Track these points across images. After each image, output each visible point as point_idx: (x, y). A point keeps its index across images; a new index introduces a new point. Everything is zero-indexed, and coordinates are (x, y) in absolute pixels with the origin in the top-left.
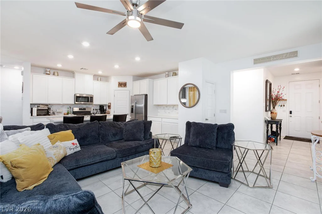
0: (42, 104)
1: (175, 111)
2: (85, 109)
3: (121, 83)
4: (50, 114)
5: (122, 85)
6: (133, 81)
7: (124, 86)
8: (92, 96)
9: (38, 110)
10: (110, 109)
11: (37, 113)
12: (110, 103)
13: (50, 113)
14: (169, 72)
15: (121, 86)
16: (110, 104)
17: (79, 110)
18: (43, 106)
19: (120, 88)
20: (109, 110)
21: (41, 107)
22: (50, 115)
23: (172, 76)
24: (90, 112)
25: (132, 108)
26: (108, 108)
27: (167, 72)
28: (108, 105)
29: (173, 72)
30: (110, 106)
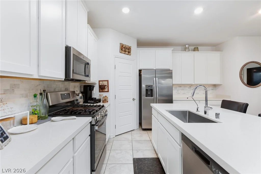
3: (124, 46)
10: (108, 91)
12: (108, 81)
14: (190, 45)
15: (125, 51)
16: (107, 82)
19: (123, 55)
20: (104, 94)
23: (194, 51)
25: (147, 89)
26: (100, 90)
27: (188, 45)
28: (100, 84)
29: (195, 47)
30: (106, 87)
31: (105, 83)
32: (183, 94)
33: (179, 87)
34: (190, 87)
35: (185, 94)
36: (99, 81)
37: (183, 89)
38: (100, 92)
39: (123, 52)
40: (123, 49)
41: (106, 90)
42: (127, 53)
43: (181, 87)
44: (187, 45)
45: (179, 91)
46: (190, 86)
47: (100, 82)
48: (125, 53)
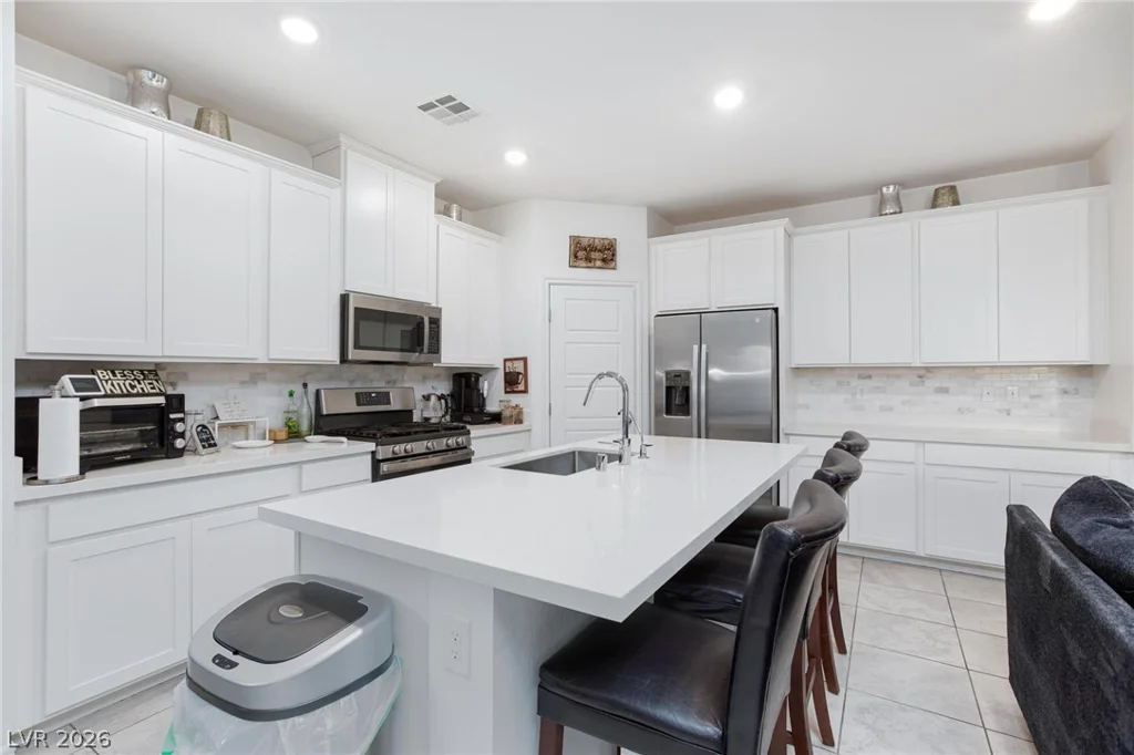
0: (112, 367)
1: (939, 397)
2: (384, 397)
3: (585, 243)
4: (179, 443)
5: (594, 253)
6: (650, 236)
7: (604, 260)
8: (435, 316)
9: (89, 418)
10: (525, 391)
11: (84, 443)
12: (525, 360)
13: (182, 435)
14: (902, 184)
15: (588, 259)
16: (521, 363)
17: (359, 404)
18: (119, 383)
19: (583, 273)
20: (515, 399)
21: (112, 393)
22: (180, 453)
23: (934, 205)
24: (410, 412)
25: (672, 384)
26: (505, 388)
27: (892, 188)
28: (507, 370)
29: (937, 186)
30: (521, 376)
31: (519, 367)
32: (882, 409)
33: (860, 377)
34: (920, 377)
35: (891, 409)
36: (506, 360)
37: (878, 388)
38: (506, 392)
39: (584, 265)
40: (581, 254)
41: (521, 387)
42: (599, 263)
43: (870, 377)
44: (887, 185)
45: (858, 396)
46: (922, 372)
47: (508, 364)
48: (590, 265)
